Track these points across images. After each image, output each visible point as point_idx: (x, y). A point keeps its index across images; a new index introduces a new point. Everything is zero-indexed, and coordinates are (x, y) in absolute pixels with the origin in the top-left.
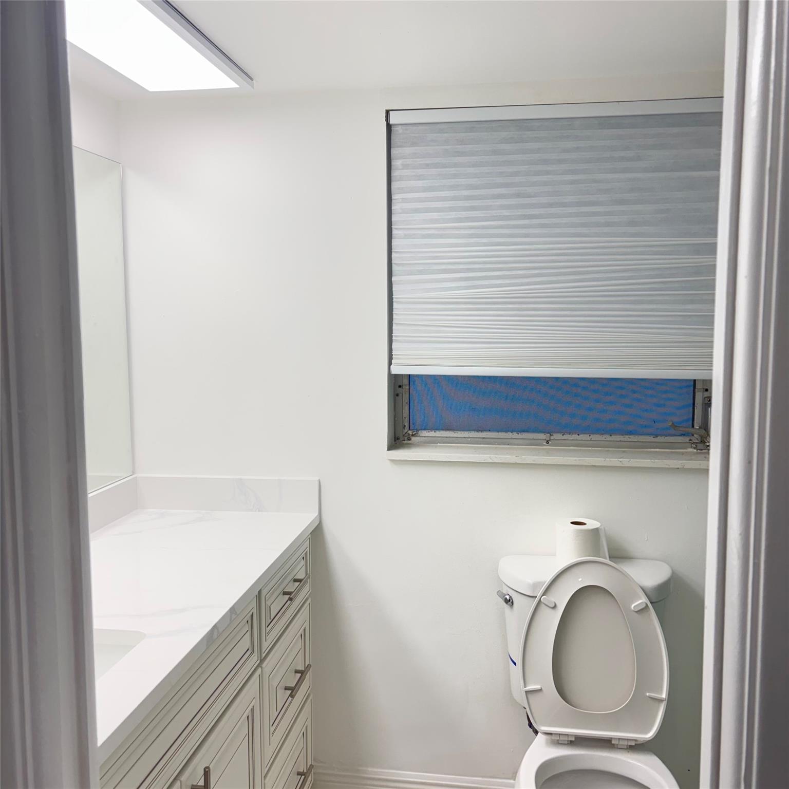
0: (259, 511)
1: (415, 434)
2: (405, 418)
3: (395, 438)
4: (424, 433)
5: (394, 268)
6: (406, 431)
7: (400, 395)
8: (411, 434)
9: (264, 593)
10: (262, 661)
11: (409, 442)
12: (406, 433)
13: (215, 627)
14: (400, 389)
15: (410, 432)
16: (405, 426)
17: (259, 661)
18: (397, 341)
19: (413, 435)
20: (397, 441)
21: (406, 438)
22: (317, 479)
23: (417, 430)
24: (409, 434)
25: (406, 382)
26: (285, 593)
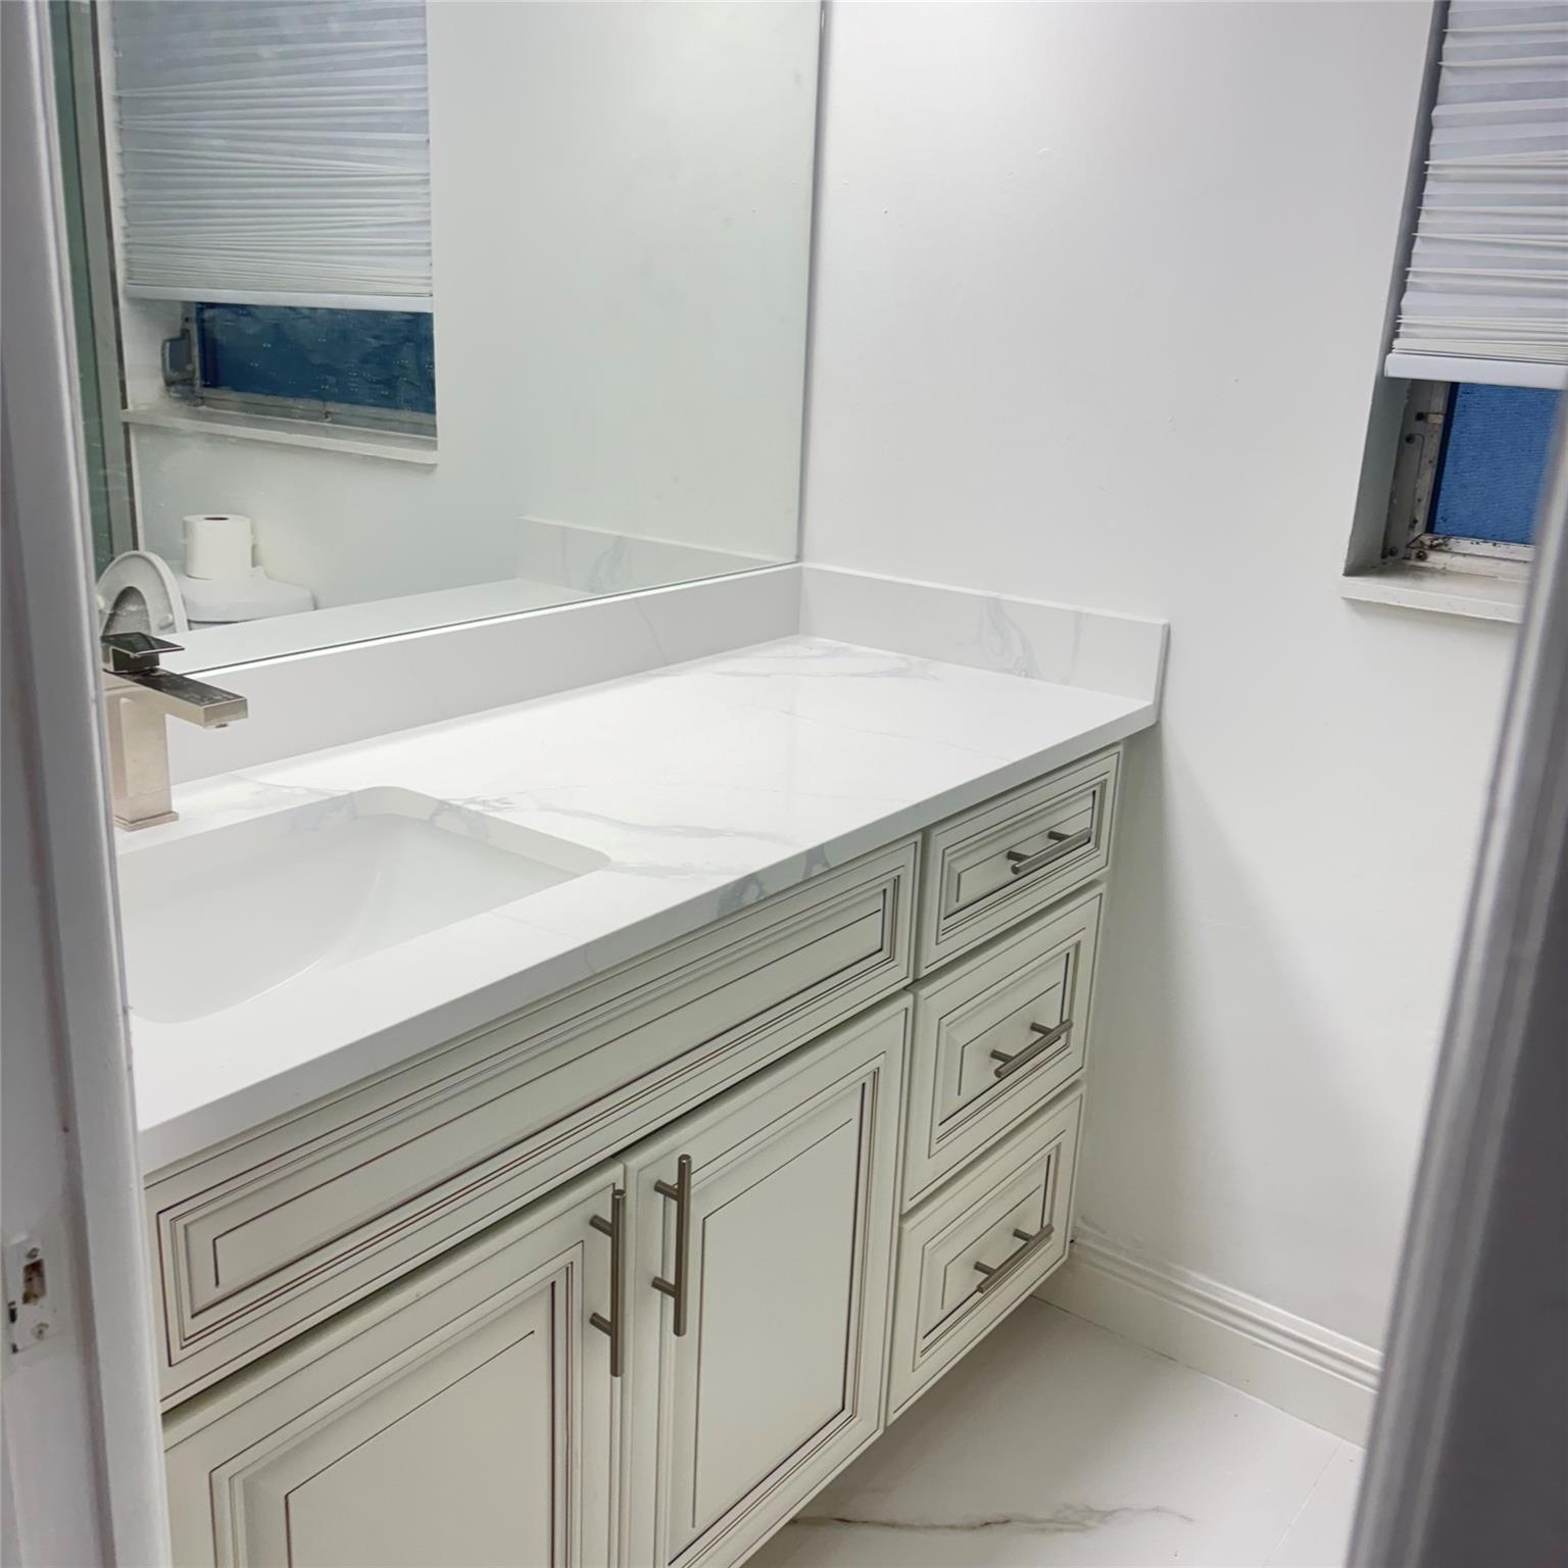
0: (1026, 676)
1: (1438, 545)
2: (1419, 500)
3: (1384, 549)
4: (1465, 545)
5: (1447, 79)
6: (1417, 534)
7: (1418, 439)
8: (1428, 543)
9: (940, 841)
10: (918, 982)
11: (1422, 564)
12: (1414, 541)
13: (751, 879)
14: (1421, 423)
15: (1427, 539)
16: (1415, 522)
17: (909, 981)
18: (1420, 288)
19: (1432, 547)
20: (1389, 557)
21: (1415, 551)
22: (1163, 621)
23: (1448, 536)
24: (1422, 542)
25: (1439, 403)
26: (1012, 856)
